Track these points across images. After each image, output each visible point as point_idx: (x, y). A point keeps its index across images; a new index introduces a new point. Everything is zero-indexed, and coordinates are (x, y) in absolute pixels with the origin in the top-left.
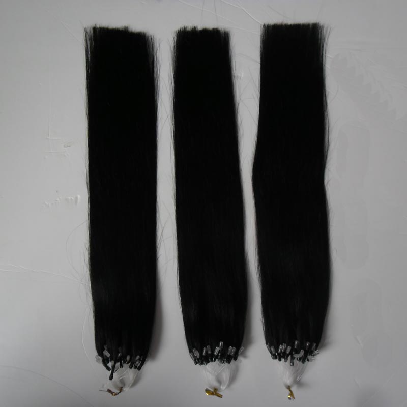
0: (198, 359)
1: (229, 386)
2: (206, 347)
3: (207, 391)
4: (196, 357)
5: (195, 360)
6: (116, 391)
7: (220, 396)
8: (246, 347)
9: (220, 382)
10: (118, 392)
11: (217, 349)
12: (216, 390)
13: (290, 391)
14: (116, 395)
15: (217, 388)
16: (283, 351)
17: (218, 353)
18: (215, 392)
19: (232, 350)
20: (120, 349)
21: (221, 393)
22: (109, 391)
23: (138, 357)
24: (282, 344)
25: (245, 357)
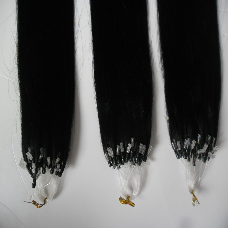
0: (112, 159)
1: (139, 193)
2: (119, 145)
3: (121, 199)
4: (111, 157)
5: (109, 162)
6: (40, 202)
7: (132, 205)
8: (154, 146)
9: (131, 188)
10: (42, 203)
11: (130, 146)
12: (128, 197)
13: (194, 195)
14: (40, 207)
15: (129, 195)
16: (188, 147)
17: (130, 152)
18: (127, 201)
19: (142, 147)
20: (41, 150)
21: (133, 201)
22: (34, 203)
23: (58, 160)
24: (187, 139)
25: (153, 159)
